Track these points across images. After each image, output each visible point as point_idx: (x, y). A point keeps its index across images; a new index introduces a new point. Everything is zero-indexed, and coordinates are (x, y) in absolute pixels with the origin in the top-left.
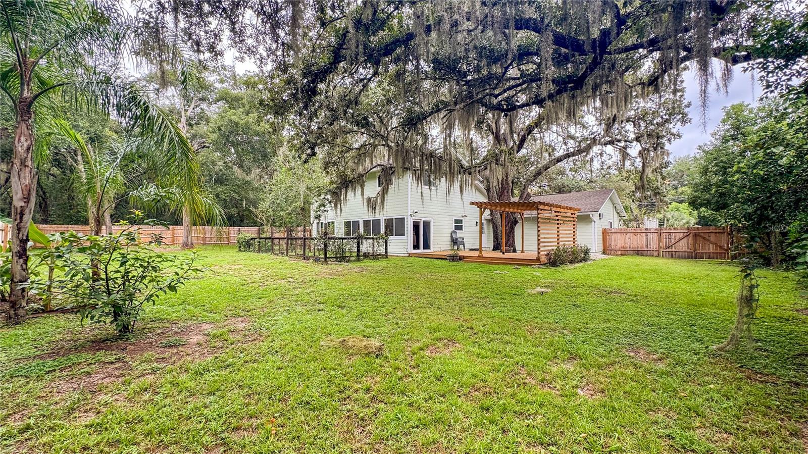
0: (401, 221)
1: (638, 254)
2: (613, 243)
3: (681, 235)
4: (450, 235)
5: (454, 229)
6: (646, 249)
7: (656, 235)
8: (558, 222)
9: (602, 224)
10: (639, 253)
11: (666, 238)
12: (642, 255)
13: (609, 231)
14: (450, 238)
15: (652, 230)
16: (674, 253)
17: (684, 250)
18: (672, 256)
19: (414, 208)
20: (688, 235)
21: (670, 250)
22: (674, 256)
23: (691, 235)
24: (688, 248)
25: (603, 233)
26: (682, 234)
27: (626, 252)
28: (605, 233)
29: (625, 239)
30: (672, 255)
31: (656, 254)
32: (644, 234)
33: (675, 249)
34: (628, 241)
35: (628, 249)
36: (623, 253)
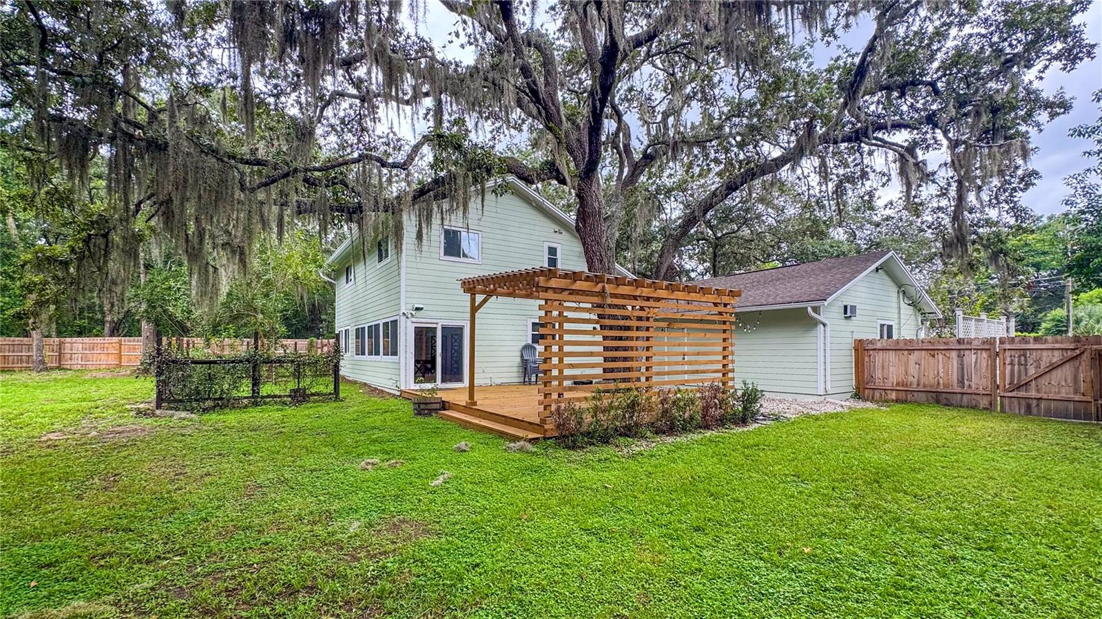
0: (392, 328)
1: (938, 402)
2: (879, 374)
3: (1056, 357)
4: (519, 354)
5: (530, 342)
6: (959, 390)
7: (985, 355)
8: (724, 327)
9: (854, 329)
10: (939, 398)
11: (1012, 364)
12: (948, 405)
13: (871, 347)
14: (519, 359)
15: (976, 344)
16: (1034, 403)
17: (1063, 395)
18: (1029, 409)
19: (414, 301)
20: (1076, 358)
21: (1022, 394)
22: (1034, 410)
23: (1086, 356)
24: (1076, 392)
25: (856, 350)
26: (1056, 353)
27: (909, 396)
28: (862, 349)
29: (906, 365)
30: (1029, 407)
31: (984, 402)
32: (954, 354)
33: (1038, 391)
34: (913, 369)
35: (914, 387)
36: (902, 396)
